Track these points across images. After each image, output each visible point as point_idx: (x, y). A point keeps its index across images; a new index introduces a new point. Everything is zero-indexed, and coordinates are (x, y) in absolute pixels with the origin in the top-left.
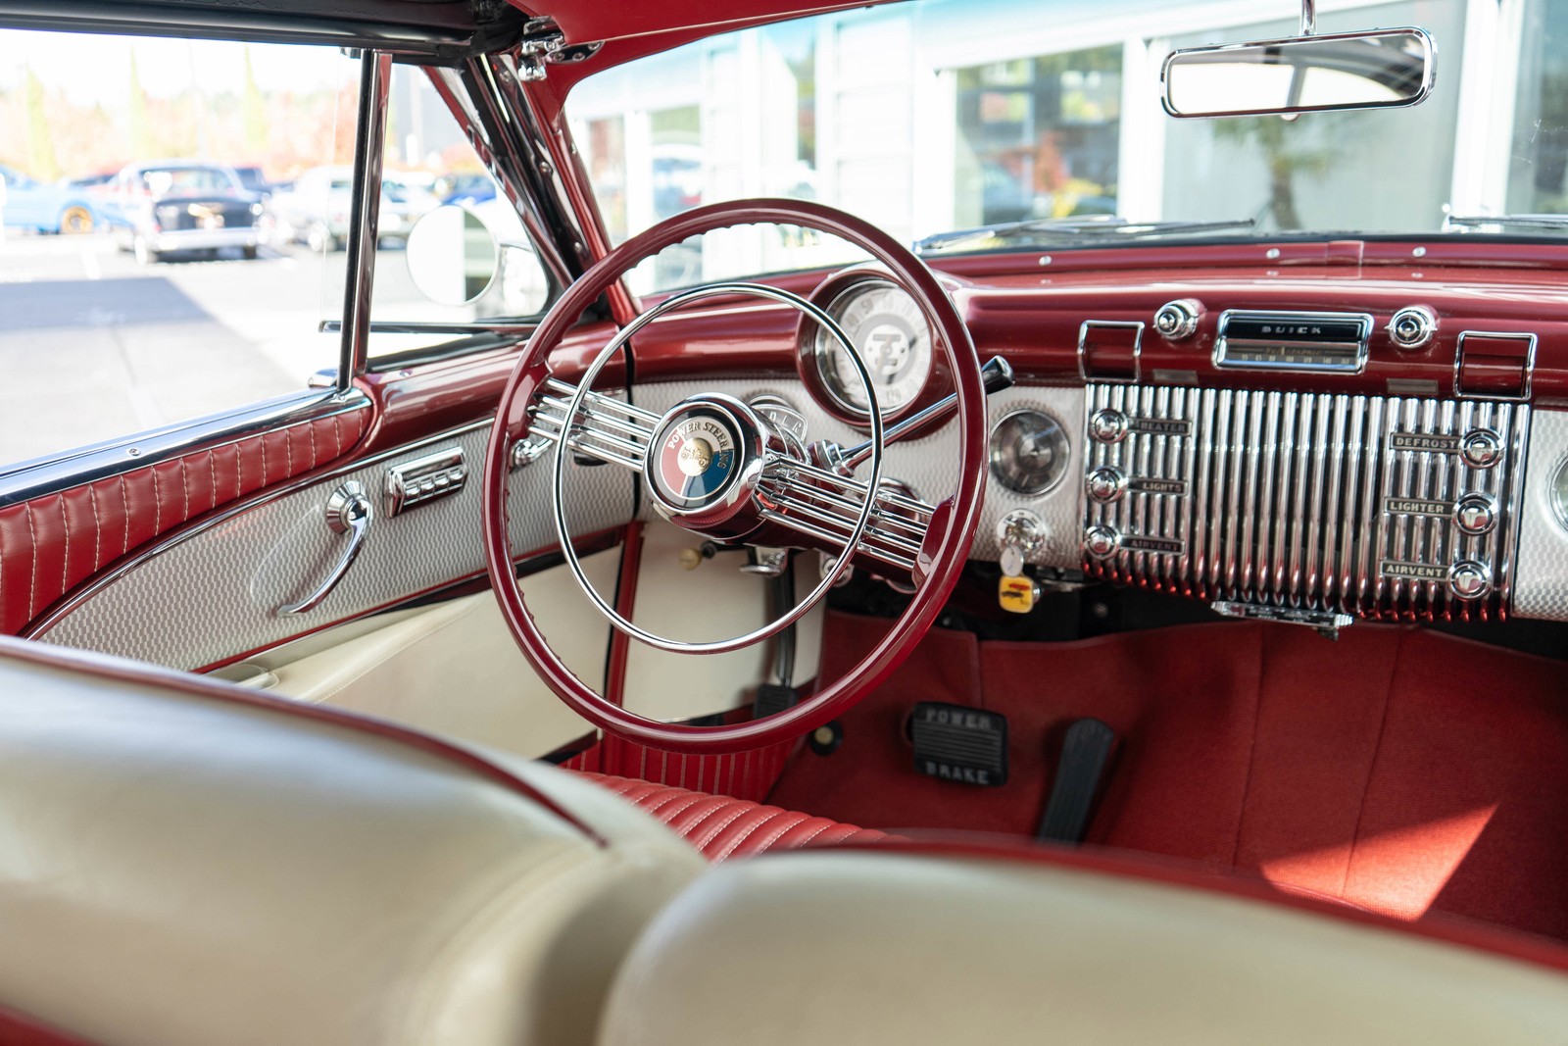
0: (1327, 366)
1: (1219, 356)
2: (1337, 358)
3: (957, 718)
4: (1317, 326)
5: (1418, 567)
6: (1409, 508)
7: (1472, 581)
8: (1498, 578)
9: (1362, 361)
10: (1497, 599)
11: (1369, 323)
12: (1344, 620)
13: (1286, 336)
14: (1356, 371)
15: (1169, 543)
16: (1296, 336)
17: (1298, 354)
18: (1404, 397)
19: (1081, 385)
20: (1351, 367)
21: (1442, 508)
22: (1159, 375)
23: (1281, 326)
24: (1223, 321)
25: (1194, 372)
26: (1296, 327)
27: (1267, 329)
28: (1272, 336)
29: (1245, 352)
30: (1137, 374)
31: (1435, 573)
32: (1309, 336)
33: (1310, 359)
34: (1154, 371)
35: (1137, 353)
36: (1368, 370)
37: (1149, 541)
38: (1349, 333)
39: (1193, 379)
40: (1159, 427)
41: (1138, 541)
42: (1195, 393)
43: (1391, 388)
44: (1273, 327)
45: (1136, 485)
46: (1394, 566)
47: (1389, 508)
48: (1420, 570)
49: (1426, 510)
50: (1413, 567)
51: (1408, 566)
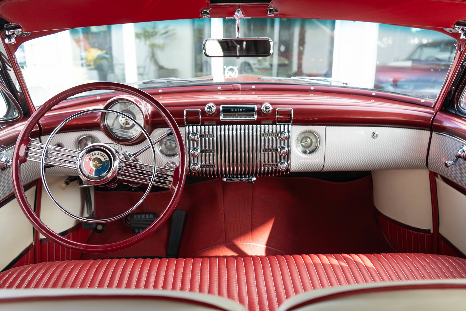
0: (248, 118)
1: (221, 117)
2: (250, 116)
3: (143, 216)
4: (244, 109)
5: (271, 164)
6: (268, 151)
7: (283, 166)
8: (289, 165)
9: (256, 117)
10: (288, 169)
11: (256, 108)
12: (254, 179)
13: (237, 112)
14: (255, 119)
15: (211, 165)
16: (240, 111)
17: (241, 116)
18: (265, 125)
19: (185, 126)
20: (254, 119)
21: (275, 150)
22: (206, 123)
23: (236, 109)
24: (221, 109)
25: (215, 122)
26: (240, 109)
27: (232, 110)
28: (234, 112)
29: (228, 116)
30: (200, 123)
31: (275, 165)
32: (243, 111)
33: (244, 117)
34: (205, 122)
35: (200, 118)
36: (257, 118)
37: (206, 166)
38: (252, 110)
39: (215, 123)
40: (206, 136)
41: (203, 166)
42: (215, 127)
43: (262, 123)
44: (234, 109)
45: (202, 151)
46: (266, 165)
47: (264, 151)
48: (271, 165)
49: (272, 151)
50: (270, 164)
51: (269, 164)
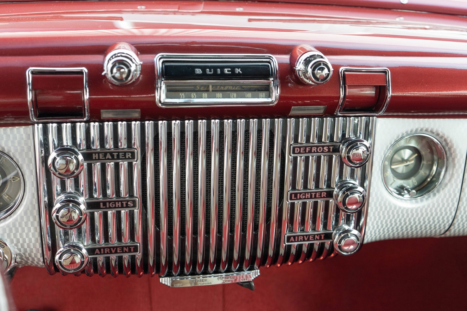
0: (250, 100)
1: (161, 96)
2: (257, 92)
4: (238, 67)
5: (309, 235)
6: (304, 197)
9: (276, 93)
13: (215, 76)
14: (272, 102)
15: (126, 247)
16: (223, 76)
17: (227, 90)
18: (297, 117)
19: (33, 124)
20: (270, 100)
21: (325, 193)
22: (105, 114)
23: (210, 68)
24: (159, 65)
25: (139, 110)
26: (222, 68)
27: (199, 71)
28: (204, 76)
29: (182, 91)
30: (87, 114)
31: (320, 237)
32: (233, 76)
33: (235, 94)
34: (102, 111)
35: (86, 96)
36: (281, 98)
37: (110, 248)
38: (263, 71)
39: (137, 115)
40: (109, 156)
41: (100, 249)
42: (136, 125)
43: (292, 113)
44: (204, 68)
45: (92, 205)
46: (294, 237)
47: (291, 199)
48: (311, 237)
49: (315, 197)
50: (306, 236)
51: (303, 236)
